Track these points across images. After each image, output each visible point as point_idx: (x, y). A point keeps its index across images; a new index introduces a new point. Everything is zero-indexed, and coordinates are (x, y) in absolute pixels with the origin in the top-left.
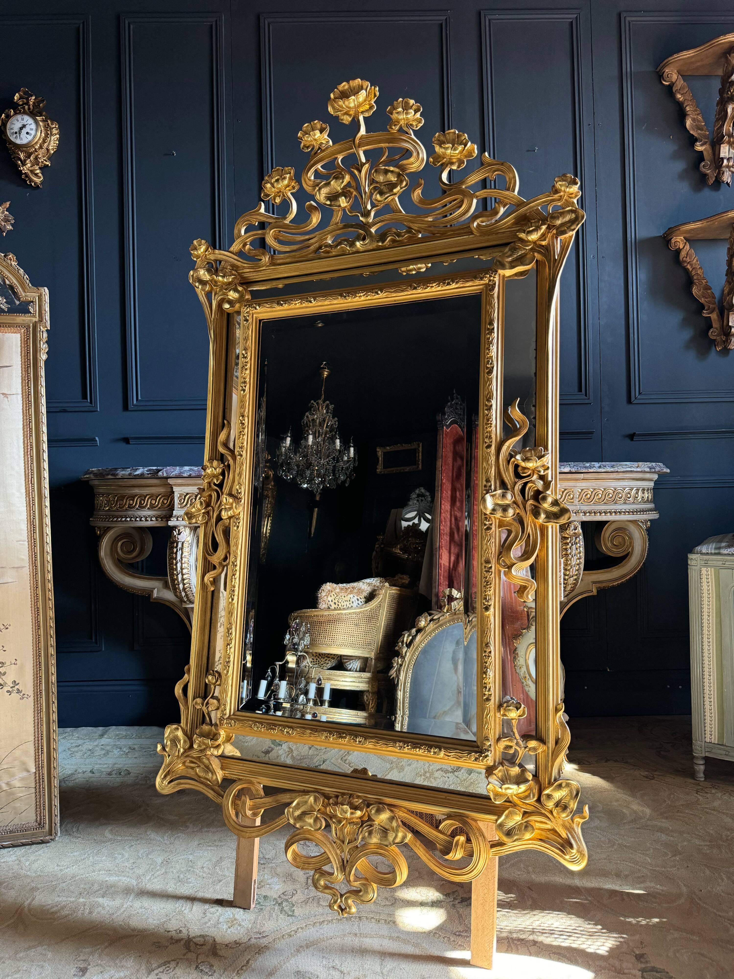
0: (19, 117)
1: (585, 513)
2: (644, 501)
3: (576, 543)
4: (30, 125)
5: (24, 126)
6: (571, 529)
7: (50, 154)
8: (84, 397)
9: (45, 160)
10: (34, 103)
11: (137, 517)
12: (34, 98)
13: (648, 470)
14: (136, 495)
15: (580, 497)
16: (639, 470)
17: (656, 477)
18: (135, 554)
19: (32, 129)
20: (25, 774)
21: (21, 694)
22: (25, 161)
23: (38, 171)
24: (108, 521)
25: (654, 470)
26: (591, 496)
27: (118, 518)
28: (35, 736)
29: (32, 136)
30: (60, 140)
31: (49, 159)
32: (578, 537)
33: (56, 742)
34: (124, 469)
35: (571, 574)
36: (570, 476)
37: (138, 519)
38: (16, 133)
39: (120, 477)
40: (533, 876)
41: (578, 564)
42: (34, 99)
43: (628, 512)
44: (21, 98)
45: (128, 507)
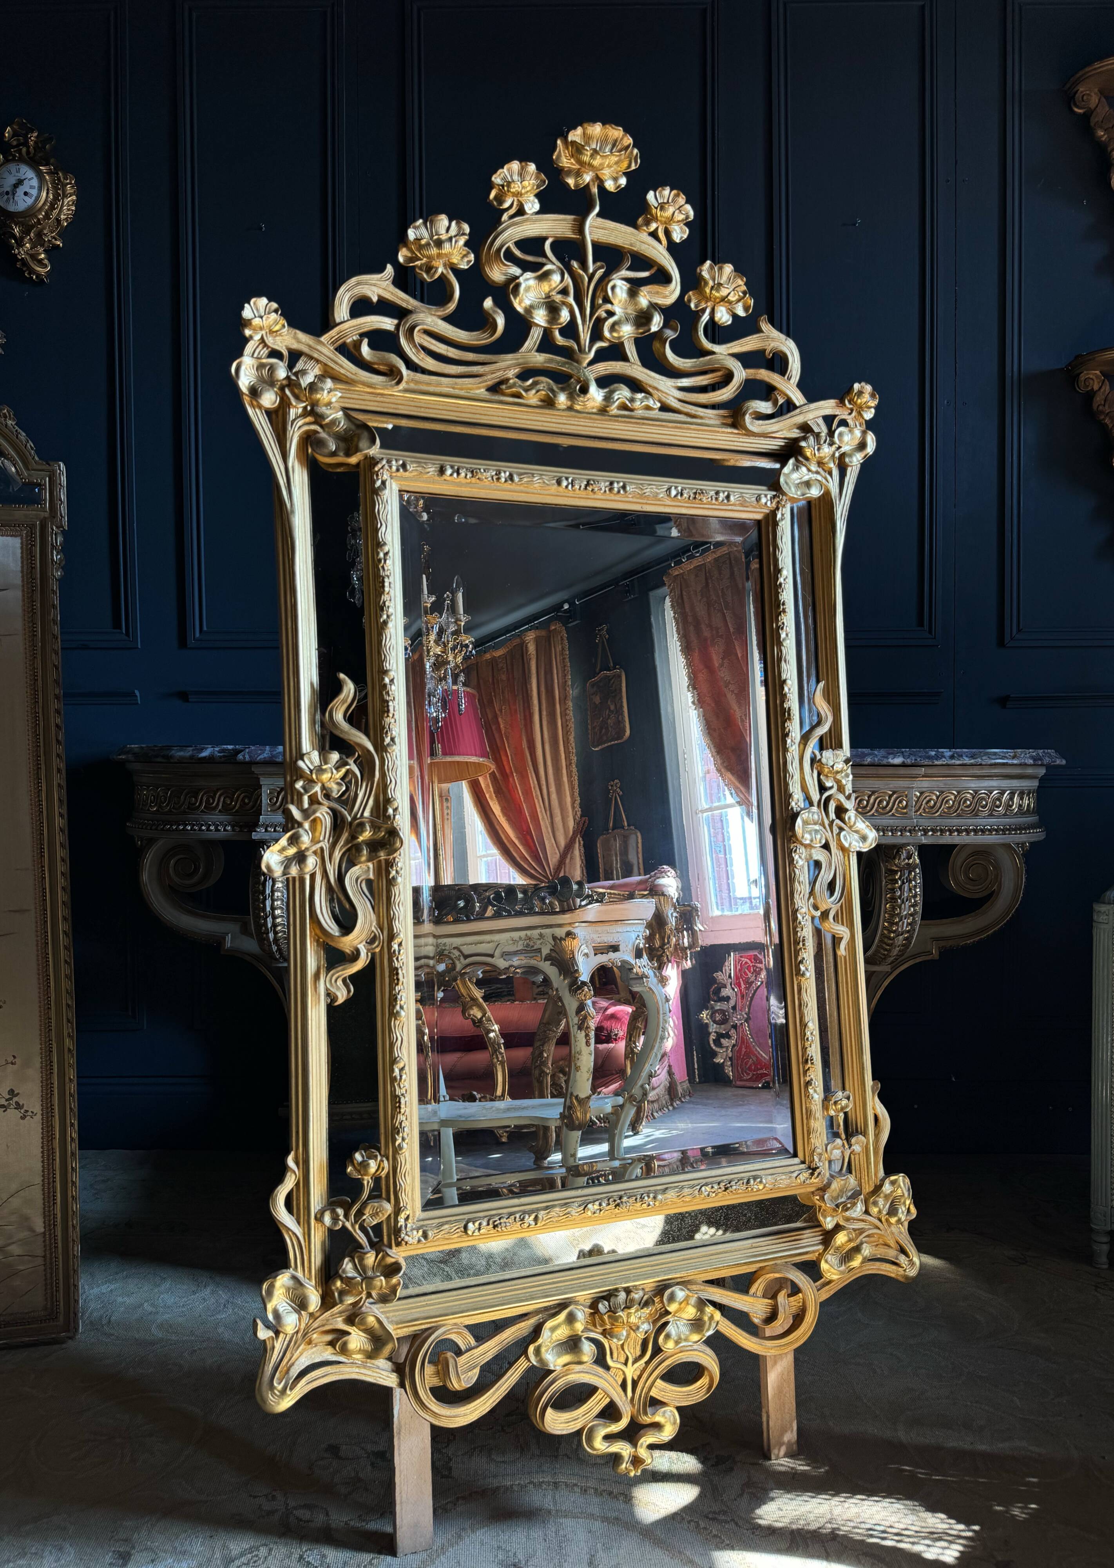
0: (12, 167)
1: (926, 832)
2: (1021, 812)
3: (910, 881)
4: (30, 180)
5: (20, 182)
6: (903, 857)
7: (62, 226)
8: (117, 625)
9: (53, 238)
10: (35, 142)
11: (202, 825)
12: (35, 134)
14: (200, 790)
15: (919, 805)
16: (1015, 762)
17: (1042, 771)
18: (196, 879)
19: (32, 187)
20: (27, 1235)
21: (22, 1111)
22: (22, 239)
23: (43, 256)
24: (156, 829)
25: (1040, 763)
26: (935, 803)
27: (171, 826)
28: (43, 1176)
29: (33, 198)
30: (77, 203)
31: (61, 235)
32: (914, 870)
33: (76, 1187)
34: (183, 747)
35: (900, 930)
36: (903, 771)
37: (204, 828)
38: (7, 193)
39: (176, 760)
41: (912, 915)
42: (37, 137)
43: (996, 830)
44: (15, 134)
45: (188, 808)
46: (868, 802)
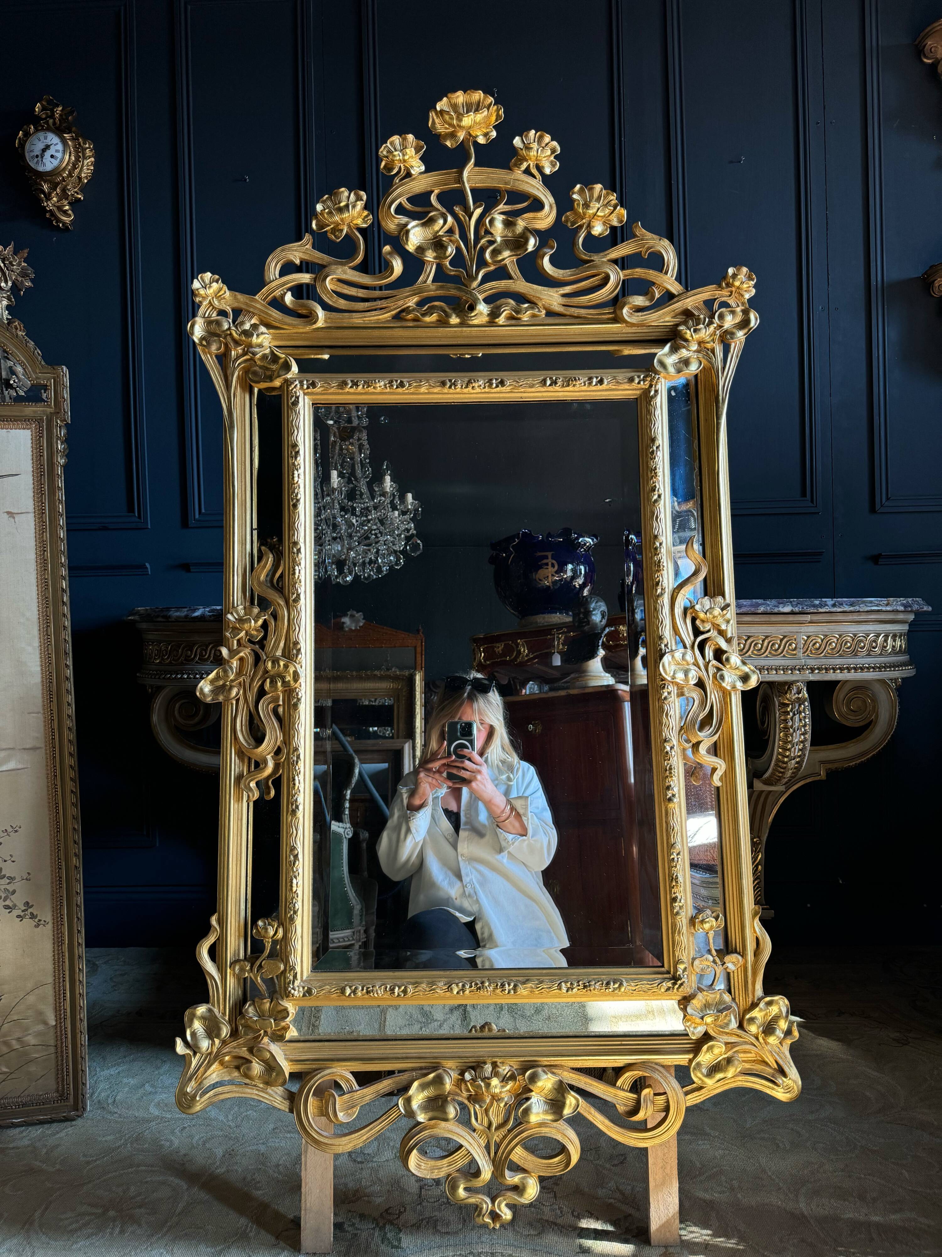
0: (41, 135)
1: (812, 670)
2: (894, 652)
3: (800, 713)
4: (55, 145)
5: (47, 147)
6: (793, 692)
7: (83, 183)
8: (131, 509)
9: (76, 192)
10: (61, 115)
11: (197, 674)
12: (60, 108)
13: (902, 608)
14: (194, 645)
15: (806, 647)
16: (888, 608)
17: (911, 617)
18: (197, 719)
19: (57, 151)
20: (41, 1027)
21: (36, 920)
22: (50, 194)
23: (67, 208)
24: (159, 678)
25: (910, 609)
26: (820, 646)
27: (171, 675)
28: (54, 976)
29: (58, 160)
30: (95, 164)
31: (83, 190)
32: (803, 703)
33: (83, 985)
34: (178, 608)
35: (792, 755)
36: (791, 618)
37: (198, 676)
38: (37, 156)
39: (173, 620)
40: (739, 1196)
41: (802, 742)
42: (61, 111)
43: (873, 668)
44: (44, 109)
45: (186, 660)
46: (762, 645)
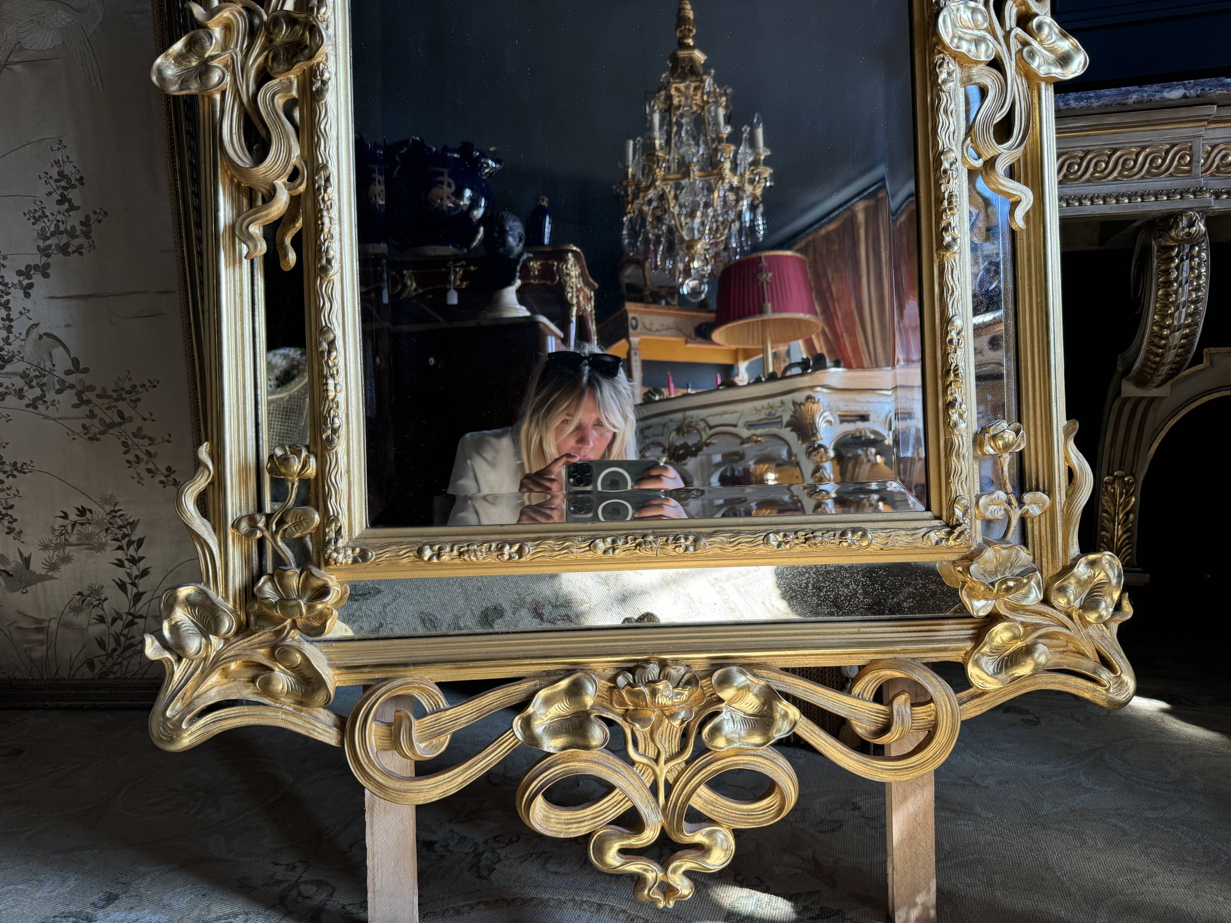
1: (1217, 195)
3: (1192, 258)
6: (1181, 225)
15: (1209, 162)
32: (1198, 244)
35: (1176, 323)
36: (1183, 111)
40: (999, 894)
41: (1194, 302)
46: (1135, 162)
